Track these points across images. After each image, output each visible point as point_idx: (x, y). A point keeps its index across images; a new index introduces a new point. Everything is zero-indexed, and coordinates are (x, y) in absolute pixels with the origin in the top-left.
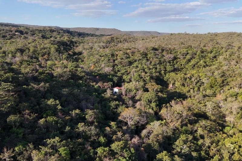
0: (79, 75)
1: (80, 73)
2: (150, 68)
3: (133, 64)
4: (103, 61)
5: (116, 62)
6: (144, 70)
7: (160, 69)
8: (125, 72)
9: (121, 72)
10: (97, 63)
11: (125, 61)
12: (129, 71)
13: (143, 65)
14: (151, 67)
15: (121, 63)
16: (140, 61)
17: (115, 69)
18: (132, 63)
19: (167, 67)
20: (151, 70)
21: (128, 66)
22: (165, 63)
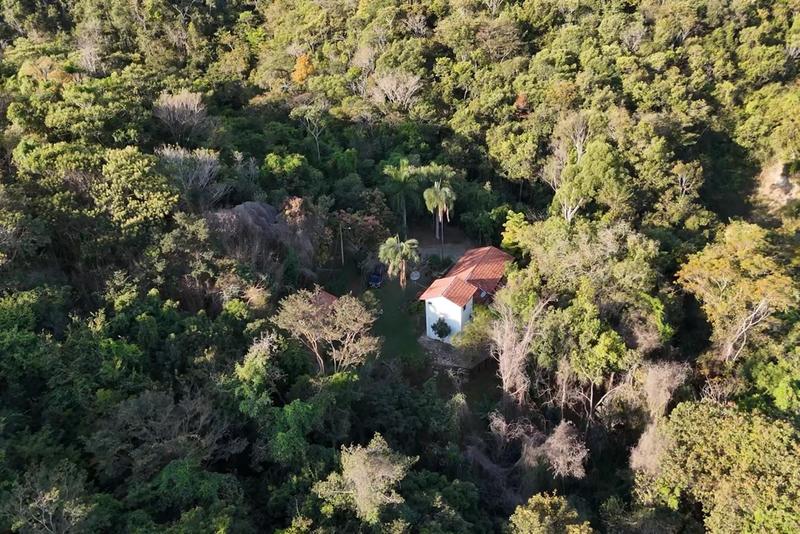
0: (117, 214)
1: (127, 192)
2: (648, 67)
3: (546, 37)
4: (363, 24)
5: (443, 25)
6: (616, 83)
7: (707, 66)
8: (502, 102)
9: (474, 106)
10: (329, 34)
11: (495, 23)
12: (521, 94)
13: (606, 48)
14: (657, 60)
15: (472, 35)
16: (584, 20)
17: (438, 80)
18: (539, 33)
19: (743, 51)
20: (659, 84)
21: (518, 59)
22: (730, 27)
